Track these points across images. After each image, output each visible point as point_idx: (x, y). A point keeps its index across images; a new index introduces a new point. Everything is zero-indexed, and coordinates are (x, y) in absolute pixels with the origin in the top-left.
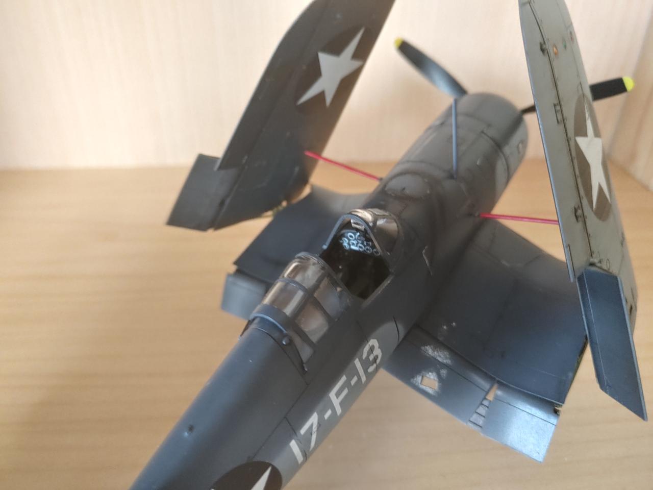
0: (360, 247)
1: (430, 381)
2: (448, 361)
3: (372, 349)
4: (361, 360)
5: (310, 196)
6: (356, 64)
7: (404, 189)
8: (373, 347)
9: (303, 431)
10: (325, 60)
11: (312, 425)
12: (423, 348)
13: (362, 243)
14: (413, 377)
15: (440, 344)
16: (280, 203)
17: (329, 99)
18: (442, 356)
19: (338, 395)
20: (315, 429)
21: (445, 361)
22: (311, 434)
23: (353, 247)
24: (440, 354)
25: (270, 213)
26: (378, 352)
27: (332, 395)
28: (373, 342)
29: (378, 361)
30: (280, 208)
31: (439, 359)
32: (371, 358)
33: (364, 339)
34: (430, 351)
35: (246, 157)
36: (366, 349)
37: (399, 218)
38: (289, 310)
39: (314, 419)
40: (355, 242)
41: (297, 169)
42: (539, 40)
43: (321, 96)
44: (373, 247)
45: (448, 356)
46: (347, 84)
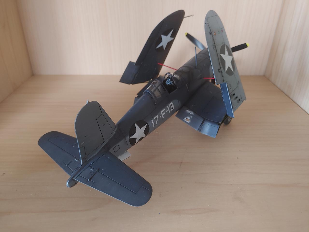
0: (171, 84)
1: (188, 120)
2: (193, 114)
3: (171, 105)
4: (169, 106)
5: (159, 77)
6: (172, 39)
7: (182, 70)
8: (172, 105)
9: (154, 118)
10: (163, 37)
11: (156, 118)
12: (186, 111)
13: (171, 82)
14: (184, 119)
15: (190, 110)
16: (150, 79)
17: (164, 48)
18: (191, 113)
19: (163, 113)
20: (157, 118)
21: (192, 114)
22: (156, 120)
23: (169, 84)
24: (191, 112)
25: (147, 82)
26: (173, 106)
27: (162, 112)
28: (172, 103)
29: (173, 109)
30: (150, 81)
31: (190, 113)
32: (171, 107)
33: (170, 102)
34: (188, 111)
35: (142, 62)
36: (170, 104)
37: (180, 76)
38: (152, 91)
39: (157, 116)
40: (169, 82)
41: (155, 69)
42: (209, 31)
43: (162, 47)
44: (174, 83)
45: (193, 113)
46: (170, 44)
